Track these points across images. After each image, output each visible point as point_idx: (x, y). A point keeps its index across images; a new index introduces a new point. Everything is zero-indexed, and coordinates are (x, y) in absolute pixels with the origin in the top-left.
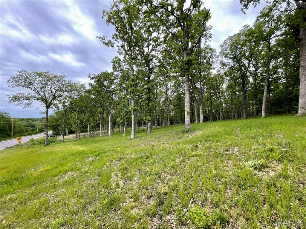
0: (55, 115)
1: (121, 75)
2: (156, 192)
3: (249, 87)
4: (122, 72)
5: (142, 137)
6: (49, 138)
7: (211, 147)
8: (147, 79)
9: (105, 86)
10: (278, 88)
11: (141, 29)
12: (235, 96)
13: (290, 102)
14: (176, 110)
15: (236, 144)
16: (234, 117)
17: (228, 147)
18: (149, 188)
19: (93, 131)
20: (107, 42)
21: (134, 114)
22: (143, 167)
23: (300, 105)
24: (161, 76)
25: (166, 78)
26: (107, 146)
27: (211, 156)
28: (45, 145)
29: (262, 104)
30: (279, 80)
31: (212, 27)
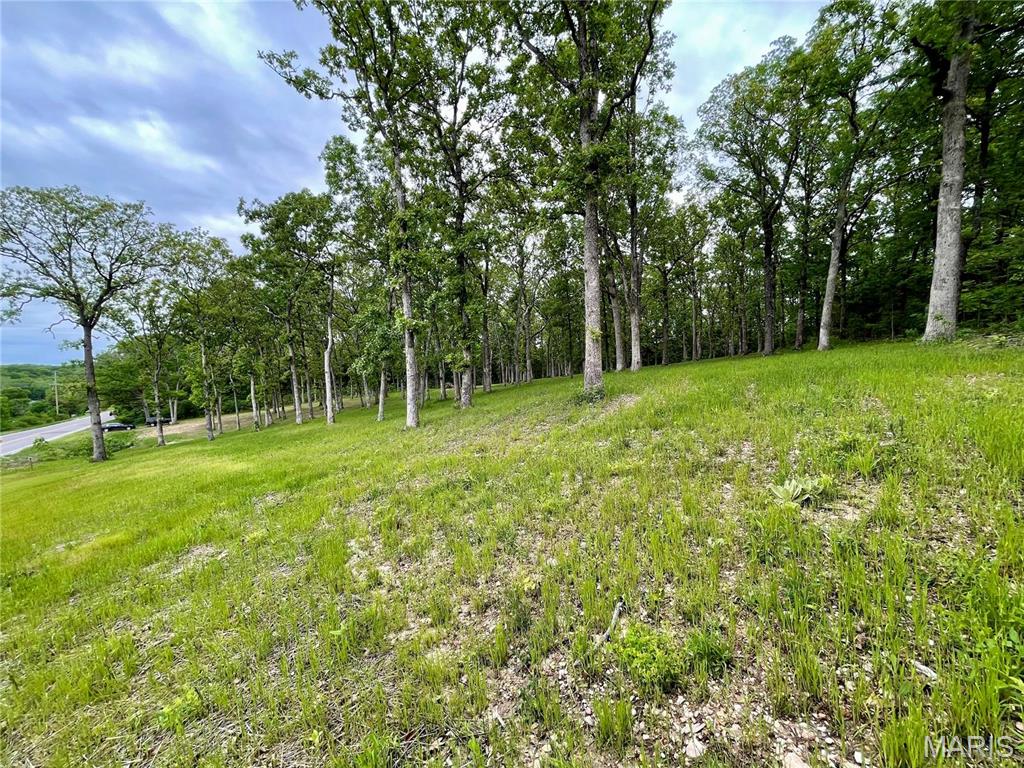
0: (119, 353)
1: (357, 204)
2: (506, 593)
3: (784, 252)
4: (362, 196)
5: (442, 422)
6: (106, 433)
7: (672, 445)
8: (455, 220)
9: (303, 247)
10: (870, 254)
11: (428, 32)
12: (742, 282)
13: (903, 300)
14: (554, 328)
15: (747, 435)
16: (735, 349)
17: (721, 444)
18: (481, 579)
19: (270, 405)
20: (302, 75)
21: (412, 345)
22: (454, 517)
23: (931, 310)
24: (500, 211)
25: (519, 220)
26: (323, 454)
27: (672, 473)
28: (92, 461)
29: (819, 306)
30: (873, 231)
31: (674, 36)
